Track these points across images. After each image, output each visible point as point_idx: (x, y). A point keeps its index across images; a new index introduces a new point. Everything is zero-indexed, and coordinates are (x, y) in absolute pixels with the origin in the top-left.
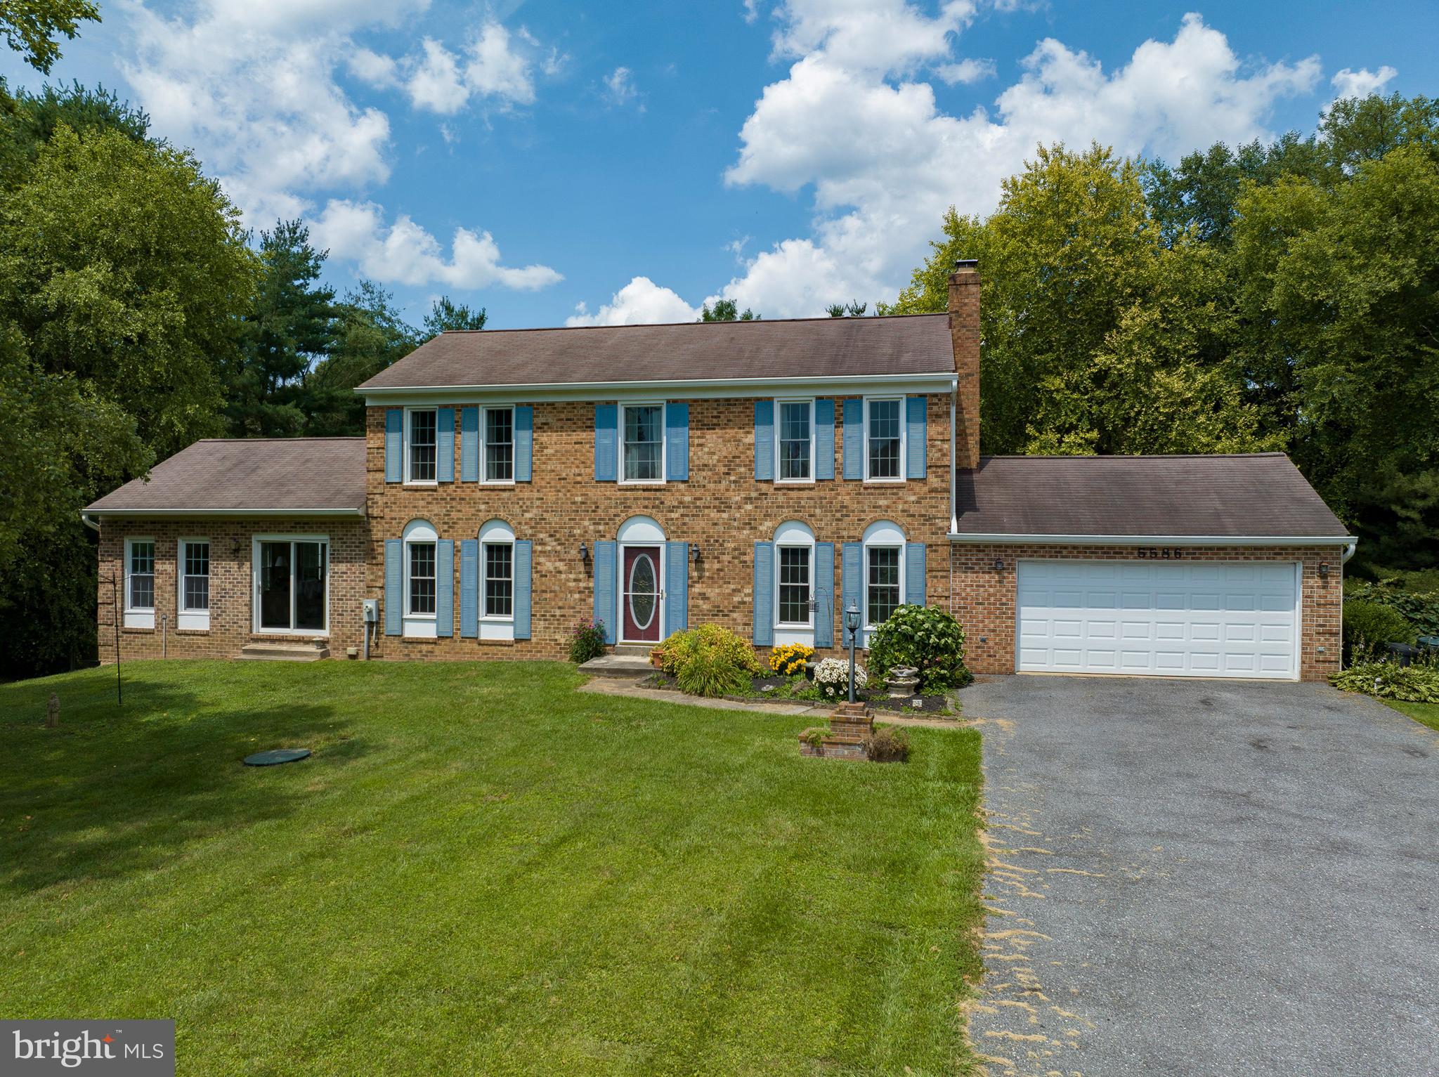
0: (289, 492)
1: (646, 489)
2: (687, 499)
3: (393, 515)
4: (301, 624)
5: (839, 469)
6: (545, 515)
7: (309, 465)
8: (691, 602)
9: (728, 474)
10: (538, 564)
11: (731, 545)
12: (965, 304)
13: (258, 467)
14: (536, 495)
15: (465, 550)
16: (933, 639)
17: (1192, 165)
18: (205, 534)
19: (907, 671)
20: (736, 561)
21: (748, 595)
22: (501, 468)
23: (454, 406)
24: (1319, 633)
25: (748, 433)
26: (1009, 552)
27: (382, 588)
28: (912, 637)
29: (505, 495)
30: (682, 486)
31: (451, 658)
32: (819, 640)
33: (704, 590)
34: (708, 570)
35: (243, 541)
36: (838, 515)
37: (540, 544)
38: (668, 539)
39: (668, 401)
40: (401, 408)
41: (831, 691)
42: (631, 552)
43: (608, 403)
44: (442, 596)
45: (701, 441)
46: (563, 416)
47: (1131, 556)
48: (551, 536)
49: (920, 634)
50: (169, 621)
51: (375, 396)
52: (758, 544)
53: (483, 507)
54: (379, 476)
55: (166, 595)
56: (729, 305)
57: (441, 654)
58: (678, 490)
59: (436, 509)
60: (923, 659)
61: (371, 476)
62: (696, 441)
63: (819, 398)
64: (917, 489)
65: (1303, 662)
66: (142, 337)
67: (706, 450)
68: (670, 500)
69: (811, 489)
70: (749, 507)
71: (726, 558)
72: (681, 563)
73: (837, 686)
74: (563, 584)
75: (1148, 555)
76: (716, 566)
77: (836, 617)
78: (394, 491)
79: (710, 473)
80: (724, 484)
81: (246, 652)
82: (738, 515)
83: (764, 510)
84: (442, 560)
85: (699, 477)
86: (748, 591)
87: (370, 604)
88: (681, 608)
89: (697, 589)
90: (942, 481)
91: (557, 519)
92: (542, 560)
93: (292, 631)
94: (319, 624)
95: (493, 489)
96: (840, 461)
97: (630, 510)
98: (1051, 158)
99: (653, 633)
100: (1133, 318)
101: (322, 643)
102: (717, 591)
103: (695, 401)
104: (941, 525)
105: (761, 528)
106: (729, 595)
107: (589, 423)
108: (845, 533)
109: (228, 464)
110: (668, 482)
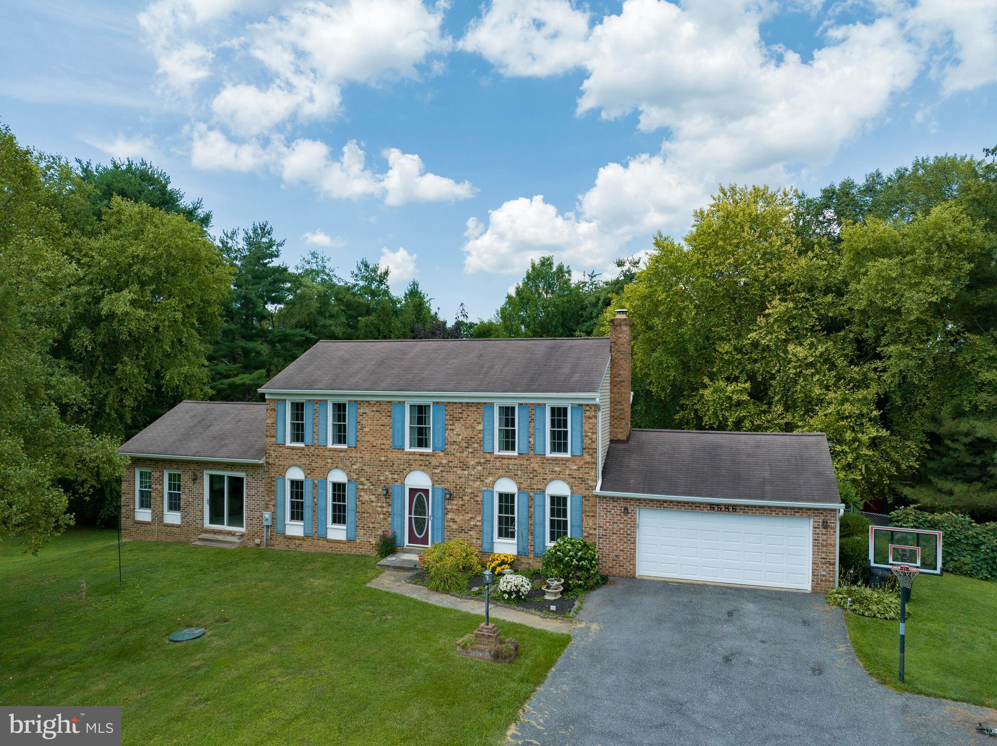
0: (225, 445)
1: (421, 454)
2: (444, 461)
3: (280, 463)
4: (230, 524)
5: (531, 448)
6: (365, 468)
7: (240, 424)
8: (446, 524)
9: (468, 448)
10: (360, 496)
11: (469, 491)
12: (620, 338)
13: (211, 425)
14: (359, 455)
15: (320, 487)
16: (575, 562)
17: (829, 195)
18: (178, 469)
19: (556, 583)
20: (472, 500)
21: (479, 521)
22: (340, 438)
23: (314, 400)
24: (822, 563)
25: (479, 423)
26: (632, 502)
27: (274, 505)
28: (563, 560)
29: (342, 454)
30: (441, 454)
31: (312, 550)
32: (521, 550)
33: (454, 517)
34: (456, 505)
35: (199, 475)
36: (531, 475)
37: (362, 484)
38: (433, 485)
39: (434, 403)
40: (285, 400)
41: (506, 596)
42: (413, 491)
43: (399, 402)
44: (307, 512)
45: (452, 427)
46: (374, 409)
47: (705, 510)
48: (367, 480)
49: (567, 559)
50: (158, 517)
51: (270, 394)
52: (485, 491)
53: (329, 461)
54: (273, 440)
55: (158, 503)
57: (306, 547)
58: (439, 456)
59: (304, 461)
60: (569, 574)
61: (268, 440)
62: (450, 427)
63: (520, 404)
64: (577, 462)
65: (813, 581)
67: (455, 432)
68: (434, 462)
69: (515, 459)
70: (479, 468)
71: (466, 498)
72: (440, 500)
73: (510, 593)
74: (374, 509)
75: (716, 509)
76: (461, 503)
77: (530, 537)
78: (281, 449)
79: (457, 447)
80: (465, 454)
81: (200, 539)
82: (473, 473)
83: (488, 470)
84: (307, 490)
85: (451, 448)
86: (479, 518)
87: (267, 515)
88: (440, 526)
89: (450, 516)
90: (592, 458)
91: (370, 470)
92: (362, 494)
93: (225, 527)
94: (241, 525)
95: (335, 450)
96: (532, 443)
97: (412, 467)
99: (425, 541)
100: (777, 307)
101: (242, 535)
102: (461, 517)
103: (449, 403)
104: (591, 484)
105: (487, 481)
106: (468, 520)
107: (389, 414)
108: (535, 487)
109: (196, 421)
110: (433, 451)
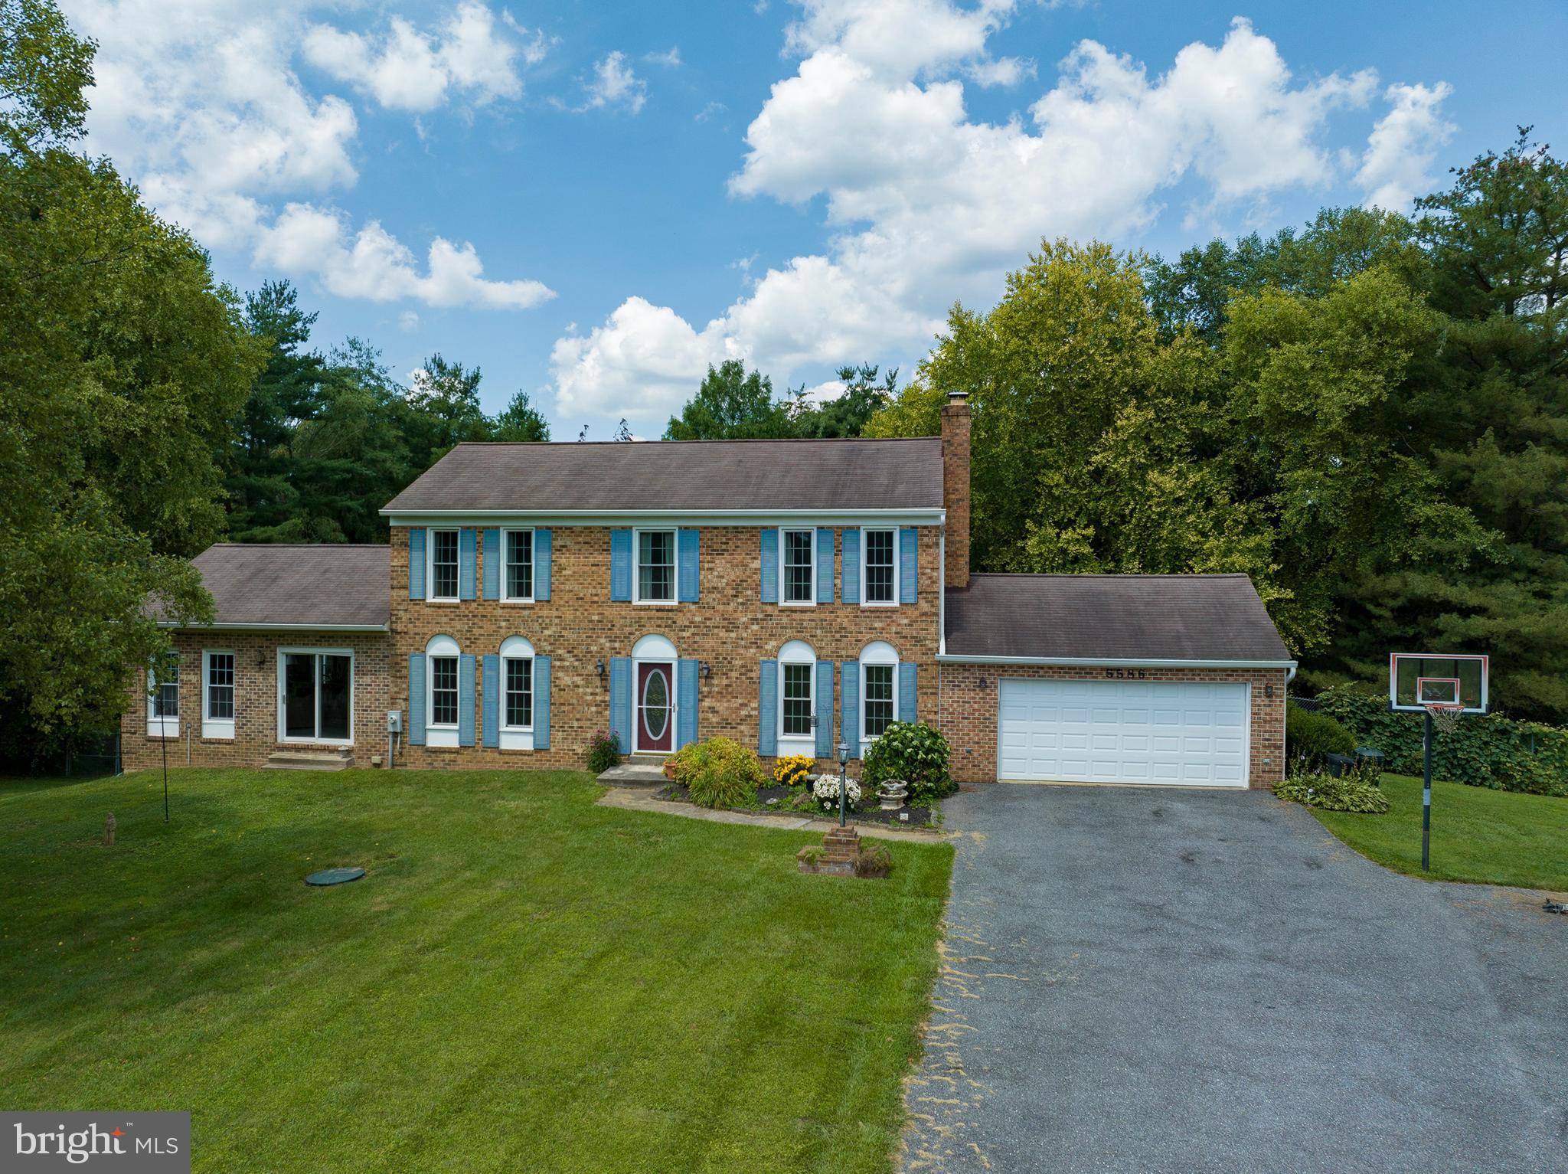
0: (314, 606)
1: (660, 609)
2: (698, 619)
3: (417, 630)
4: (325, 733)
5: (838, 594)
6: (564, 633)
7: (328, 575)
8: (701, 715)
9: (736, 596)
10: (557, 678)
11: (738, 663)
12: (957, 434)
13: (277, 578)
14: (555, 613)
15: (486, 666)
16: (921, 755)
17: (1191, 260)
18: (230, 647)
19: (897, 785)
20: (744, 678)
21: (755, 709)
22: (521, 587)
23: (476, 527)
24: (1265, 747)
25: (754, 558)
26: (992, 671)
27: (405, 700)
28: (902, 753)
29: (526, 613)
30: (693, 607)
31: (473, 767)
32: (820, 750)
33: (714, 705)
34: (717, 685)
35: (268, 654)
36: (838, 636)
37: (559, 660)
38: (679, 657)
39: (680, 528)
40: (424, 529)
41: (828, 805)
42: (644, 668)
43: (623, 528)
44: (463, 708)
45: (711, 565)
46: (580, 539)
47: (1100, 677)
48: (569, 652)
49: (909, 750)
50: (191, 729)
51: (398, 518)
52: (764, 662)
53: (503, 624)
54: (403, 593)
55: (191, 705)
56: (736, 365)
57: (463, 763)
58: (689, 611)
59: (458, 625)
60: (912, 773)
61: (395, 593)
62: (706, 566)
63: (820, 528)
64: (909, 613)
65: (1251, 772)
66: (146, 431)
67: (716, 573)
68: (682, 620)
69: (813, 612)
70: (755, 627)
71: (734, 674)
72: (692, 679)
73: (834, 801)
74: (580, 698)
75: (1115, 675)
76: (725, 682)
77: (835, 730)
78: (417, 608)
79: (719, 596)
80: (731, 607)
81: (272, 761)
82: (745, 635)
83: (769, 631)
84: (463, 675)
85: (709, 598)
86: (754, 705)
87: (394, 715)
88: (691, 720)
89: (707, 703)
90: (932, 606)
91: (574, 636)
92: (560, 674)
93: (317, 740)
94: (344, 734)
95: (513, 607)
96: (839, 586)
97: (645, 629)
98: (1055, 252)
99: (665, 744)
100: (1131, 417)
101: (348, 752)
102: (725, 705)
103: (706, 528)
104: (930, 646)
105: (767, 647)
106: (737, 708)
107: (605, 547)
108: (843, 653)
109: (247, 573)
110: (680, 603)
